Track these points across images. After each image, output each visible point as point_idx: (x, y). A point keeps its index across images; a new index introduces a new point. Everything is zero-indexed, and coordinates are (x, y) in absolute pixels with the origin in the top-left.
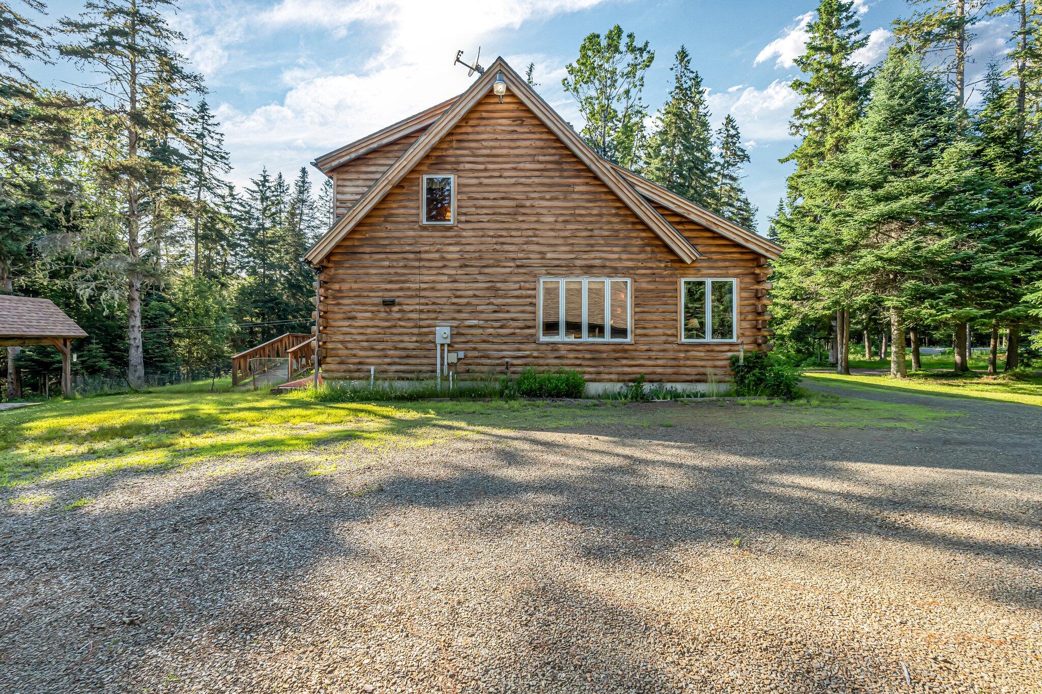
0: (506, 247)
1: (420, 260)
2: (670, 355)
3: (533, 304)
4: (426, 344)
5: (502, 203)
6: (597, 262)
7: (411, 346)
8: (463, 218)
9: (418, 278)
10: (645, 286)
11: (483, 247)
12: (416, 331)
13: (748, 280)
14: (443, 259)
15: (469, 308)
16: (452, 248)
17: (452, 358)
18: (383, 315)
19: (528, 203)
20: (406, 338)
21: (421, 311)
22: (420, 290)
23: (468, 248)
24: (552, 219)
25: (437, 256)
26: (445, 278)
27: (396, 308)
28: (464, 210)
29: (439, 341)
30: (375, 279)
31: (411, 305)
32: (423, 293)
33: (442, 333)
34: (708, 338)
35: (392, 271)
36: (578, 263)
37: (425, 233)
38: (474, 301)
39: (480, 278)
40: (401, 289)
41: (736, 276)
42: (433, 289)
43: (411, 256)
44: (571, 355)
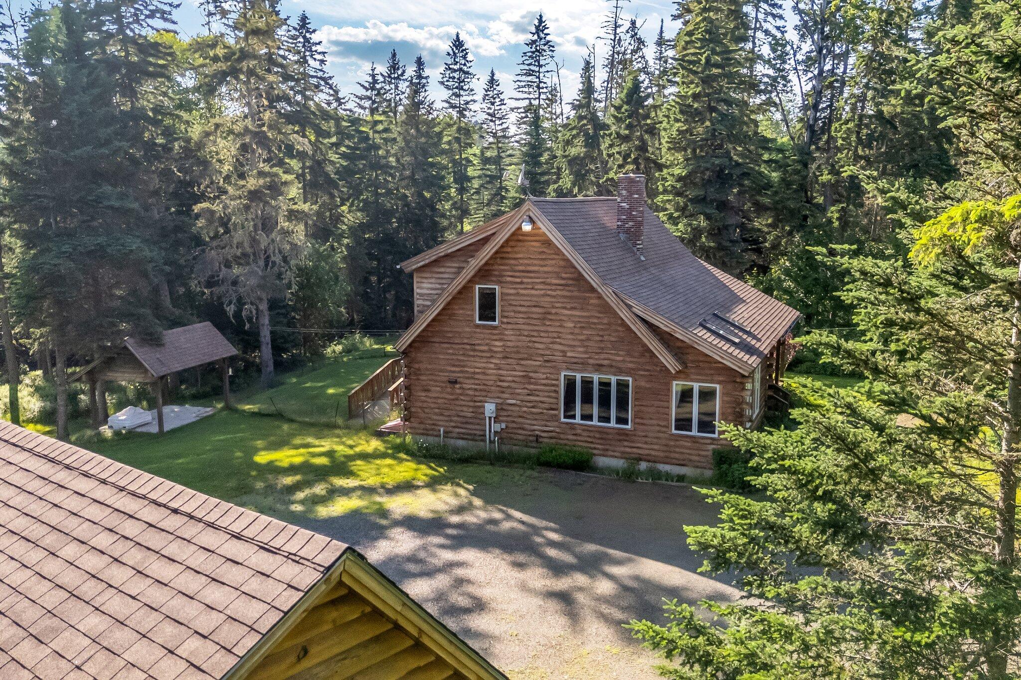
0: (537, 345)
1: (475, 350)
2: (664, 442)
3: (556, 392)
4: (479, 412)
5: (534, 309)
6: (606, 362)
7: (470, 415)
8: (505, 320)
9: (473, 364)
10: (643, 384)
11: (519, 344)
12: (471, 404)
13: (730, 386)
14: (491, 351)
15: (509, 390)
16: (497, 343)
17: (496, 427)
18: (449, 390)
19: (554, 311)
20: (465, 409)
21: (476, 390)
22: (474, 373)
23: (509, 344)
24: (572, 325)
25: (486, 348)
26: (492, 366)
27: (458, 386)
28: (506, 314)
29: (487, 414)
30: (443, 362)
31: (468, 384)
32: (477, 376)
33: (490, 409)
34: (694, 432)
35: (454, 357)
36: (591, 361)
37: (478, 330)
38: (513, 385)
39: (517, 368)
40: (462, 372)
41: (719, 382)
42: (484, 374)
43: (468, 347)
44: (585, 434)
